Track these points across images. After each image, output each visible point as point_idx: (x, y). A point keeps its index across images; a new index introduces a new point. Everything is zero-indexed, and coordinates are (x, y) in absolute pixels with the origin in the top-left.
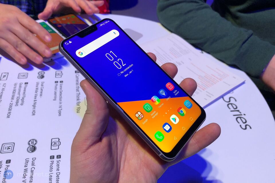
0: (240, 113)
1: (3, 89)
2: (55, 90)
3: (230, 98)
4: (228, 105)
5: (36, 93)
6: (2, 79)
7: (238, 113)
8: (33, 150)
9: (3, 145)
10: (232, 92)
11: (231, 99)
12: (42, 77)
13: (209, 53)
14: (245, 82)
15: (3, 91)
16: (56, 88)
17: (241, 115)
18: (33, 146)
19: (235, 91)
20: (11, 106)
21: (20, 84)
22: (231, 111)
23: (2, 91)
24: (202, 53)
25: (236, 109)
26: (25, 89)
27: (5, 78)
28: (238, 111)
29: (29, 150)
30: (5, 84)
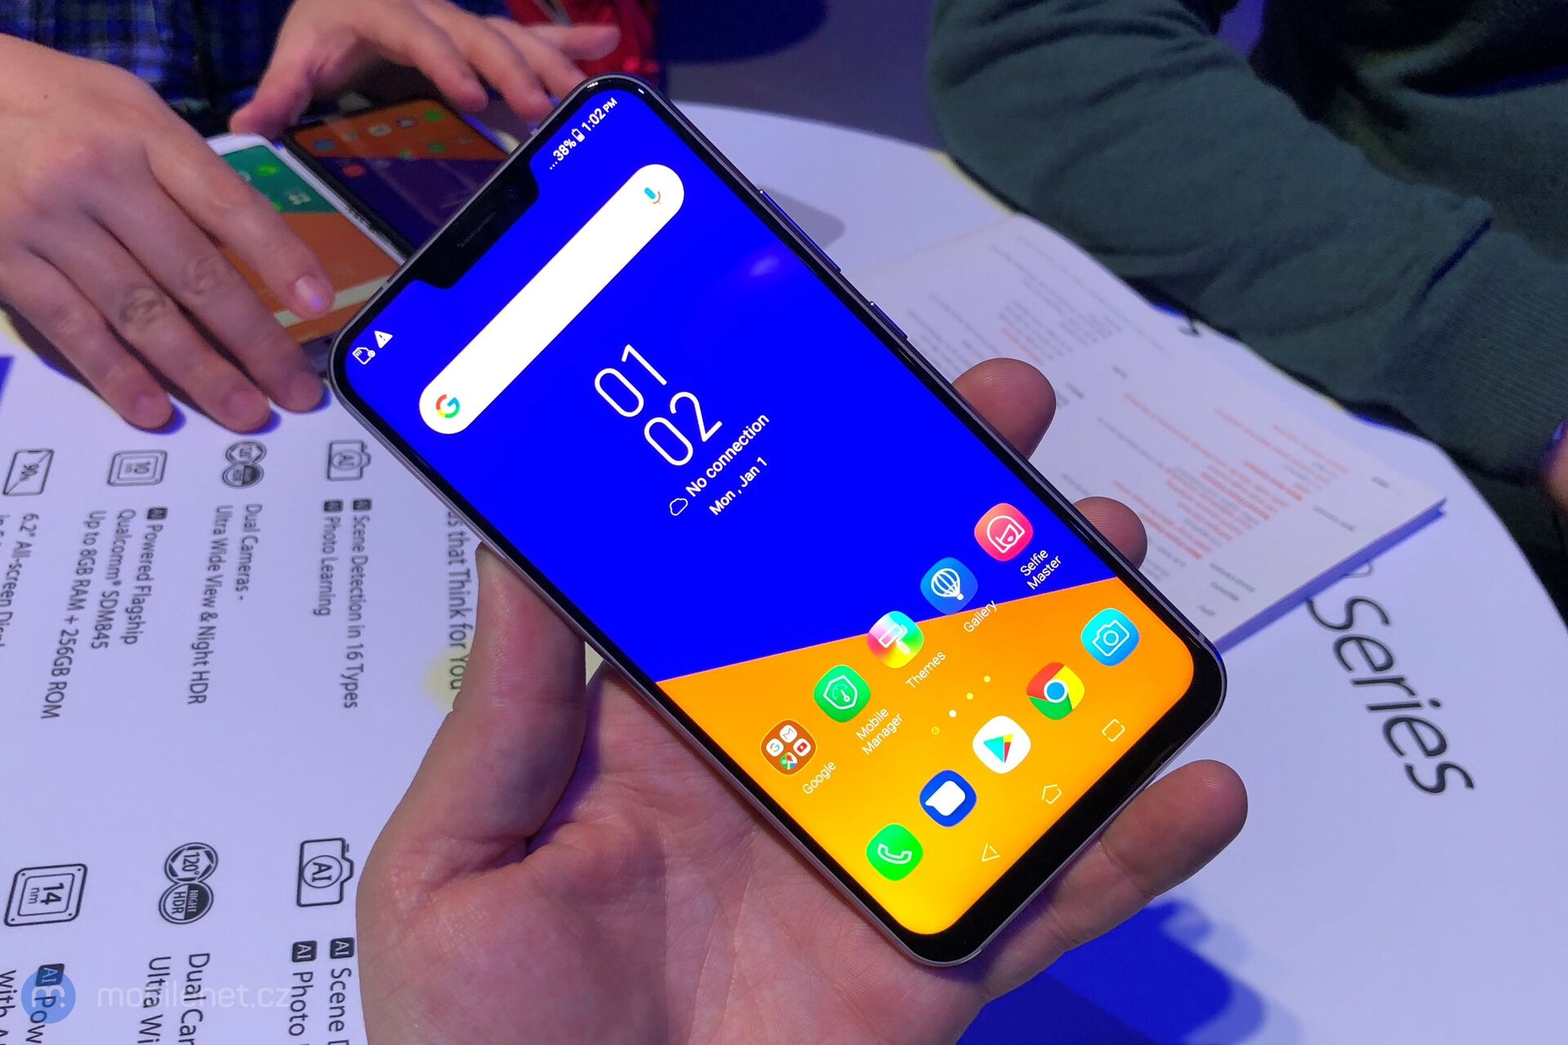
0: (1411, 693)
1: (22, 545)
2: (325, 556)
3: (1351, 604)
4: (1339, 646)
5: (212, 574)
6: (15, 490)
7: (1395, 694)
8: (193, 907)
9: (21, 879)
10: (1365, 569)
11: (1359, 609)
12: (248, 478)
13: (1231, 333)
14: (1445, 508)
15: (22, 561)
16: (329, 543)
17: (1417, 705)
18: (191, 887)
19: (1380, 562)
20: (65, 649)
21: (123, 518)
22: (1358, 683)
23: (13, 562)
24: (1195, 332)
25: (1385, 671)
26: (148, 547)
27: (35, 481)
28: (1398, 681)
29: (169, 907)
30: (34, 516)
